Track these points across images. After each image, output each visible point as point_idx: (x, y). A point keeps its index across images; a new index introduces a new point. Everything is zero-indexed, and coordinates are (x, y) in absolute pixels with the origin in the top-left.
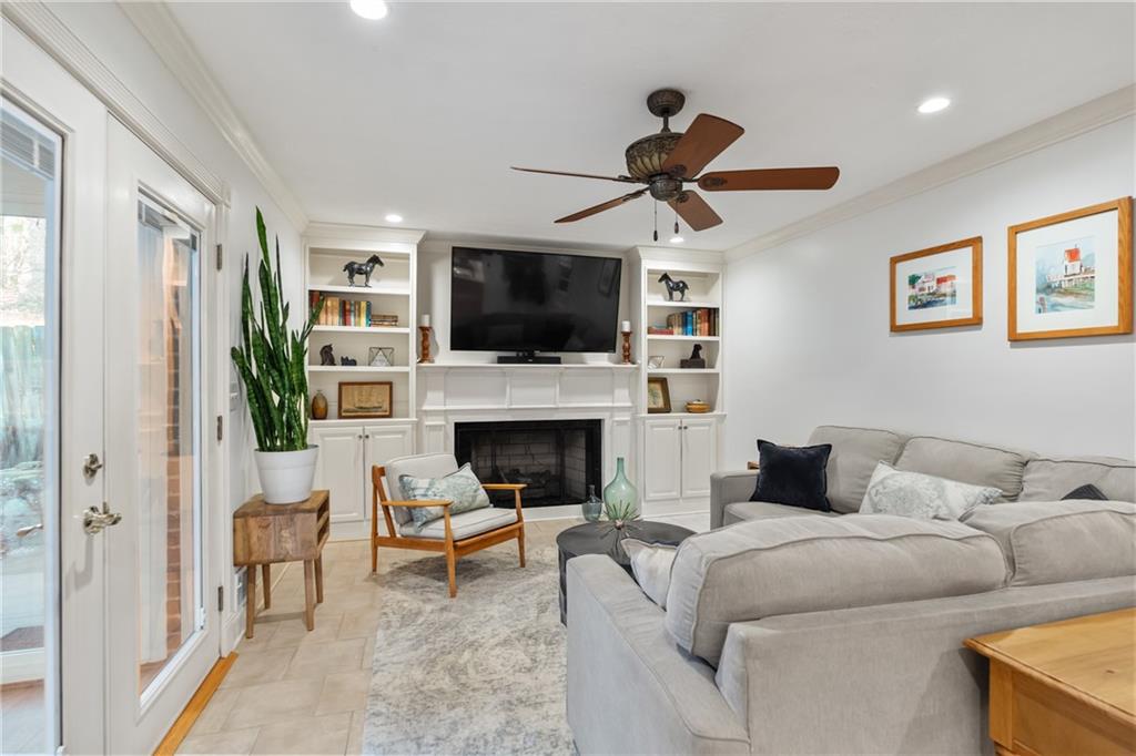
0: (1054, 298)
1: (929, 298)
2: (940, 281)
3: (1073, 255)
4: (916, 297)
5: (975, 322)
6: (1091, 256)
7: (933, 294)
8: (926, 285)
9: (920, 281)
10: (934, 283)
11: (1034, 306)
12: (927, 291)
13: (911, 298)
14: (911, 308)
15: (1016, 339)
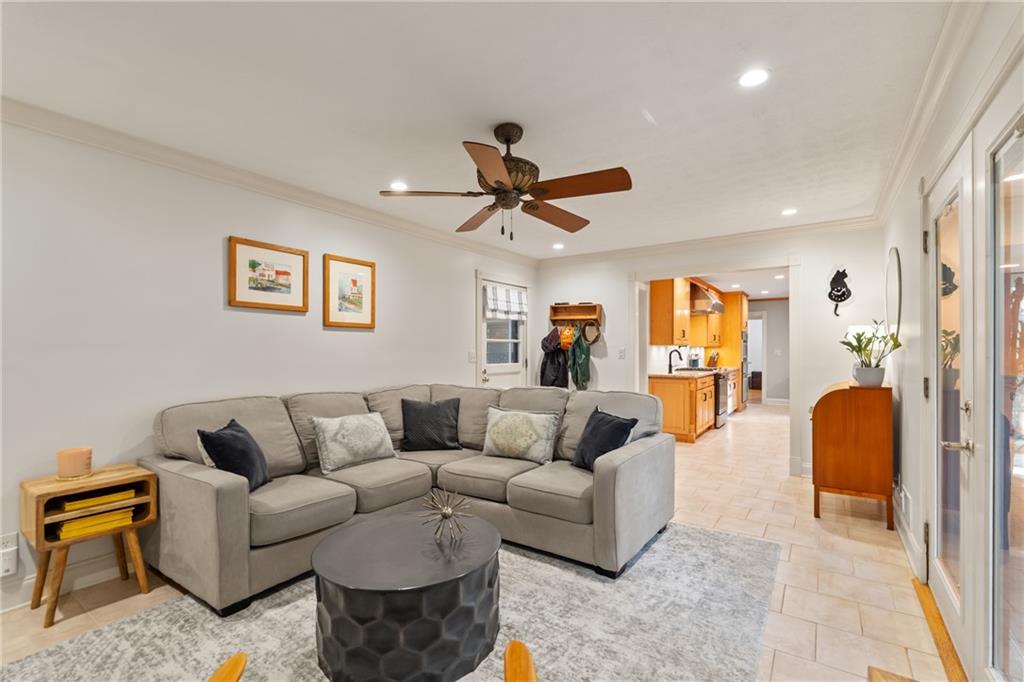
0: (346, 304)
1: (269, 284)
2: (278, 273)
3: (354, 282)
4: (257, 280)
5: (302, 310)
6: (361, 286)
7: (273, 281)
8: (266, 273)
9: (260, 267)
10: (274, 273)
11: (337, 306)
12: (267, 278)
13: (250, 279)
14: (251, 288)
15: (327, 324)
